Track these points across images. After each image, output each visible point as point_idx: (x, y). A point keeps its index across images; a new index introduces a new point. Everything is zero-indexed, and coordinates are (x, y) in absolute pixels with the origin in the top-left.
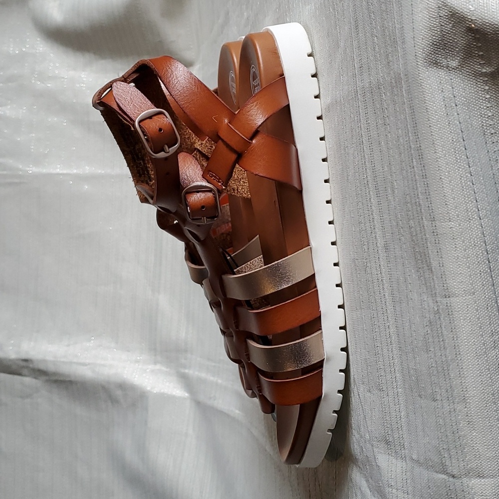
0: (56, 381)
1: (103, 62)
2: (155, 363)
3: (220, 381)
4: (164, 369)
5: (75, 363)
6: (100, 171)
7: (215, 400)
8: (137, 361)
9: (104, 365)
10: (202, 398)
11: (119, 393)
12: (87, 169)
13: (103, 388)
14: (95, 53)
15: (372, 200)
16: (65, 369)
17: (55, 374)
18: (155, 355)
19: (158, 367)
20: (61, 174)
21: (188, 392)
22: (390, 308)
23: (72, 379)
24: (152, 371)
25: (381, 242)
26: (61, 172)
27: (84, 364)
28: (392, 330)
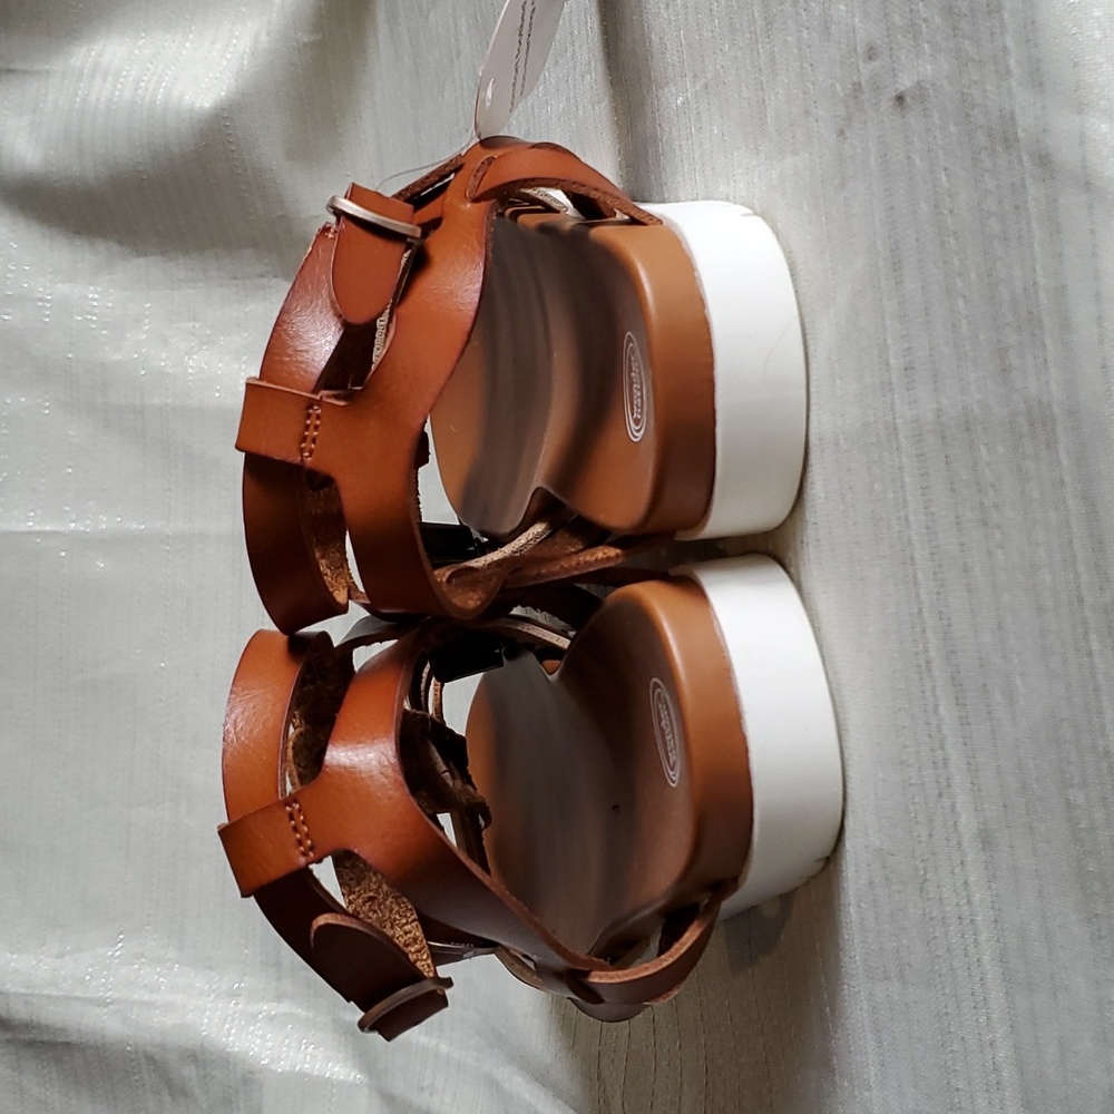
0: (31, 1044)
1: (141, 261)
2: (279, 998)
3: (444, 1048)
4: (301, 1012)
5: (76, 998)
6: (134, 526)
7: (431, 1095)
8: (233, 994)
9: (149, 1005)
10: (398, 1086)
11: (190, 1072)
12: (104, 523)
13: (150, 1059)
14: (120, 242)
15: (942, 711)
16: (52, 1015)
17: (28, 1026)
18: (279, 979)
19: (285, 1007)
20: (39, 534)
21: (361, 1071)
22: (996, 996)
23: (74, 1038)
24: (271, 1019)
25: (967, 823)
26: (37, 528)
27: (101, 1003)
28: (1003, 1053)
